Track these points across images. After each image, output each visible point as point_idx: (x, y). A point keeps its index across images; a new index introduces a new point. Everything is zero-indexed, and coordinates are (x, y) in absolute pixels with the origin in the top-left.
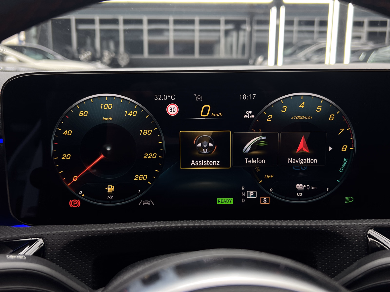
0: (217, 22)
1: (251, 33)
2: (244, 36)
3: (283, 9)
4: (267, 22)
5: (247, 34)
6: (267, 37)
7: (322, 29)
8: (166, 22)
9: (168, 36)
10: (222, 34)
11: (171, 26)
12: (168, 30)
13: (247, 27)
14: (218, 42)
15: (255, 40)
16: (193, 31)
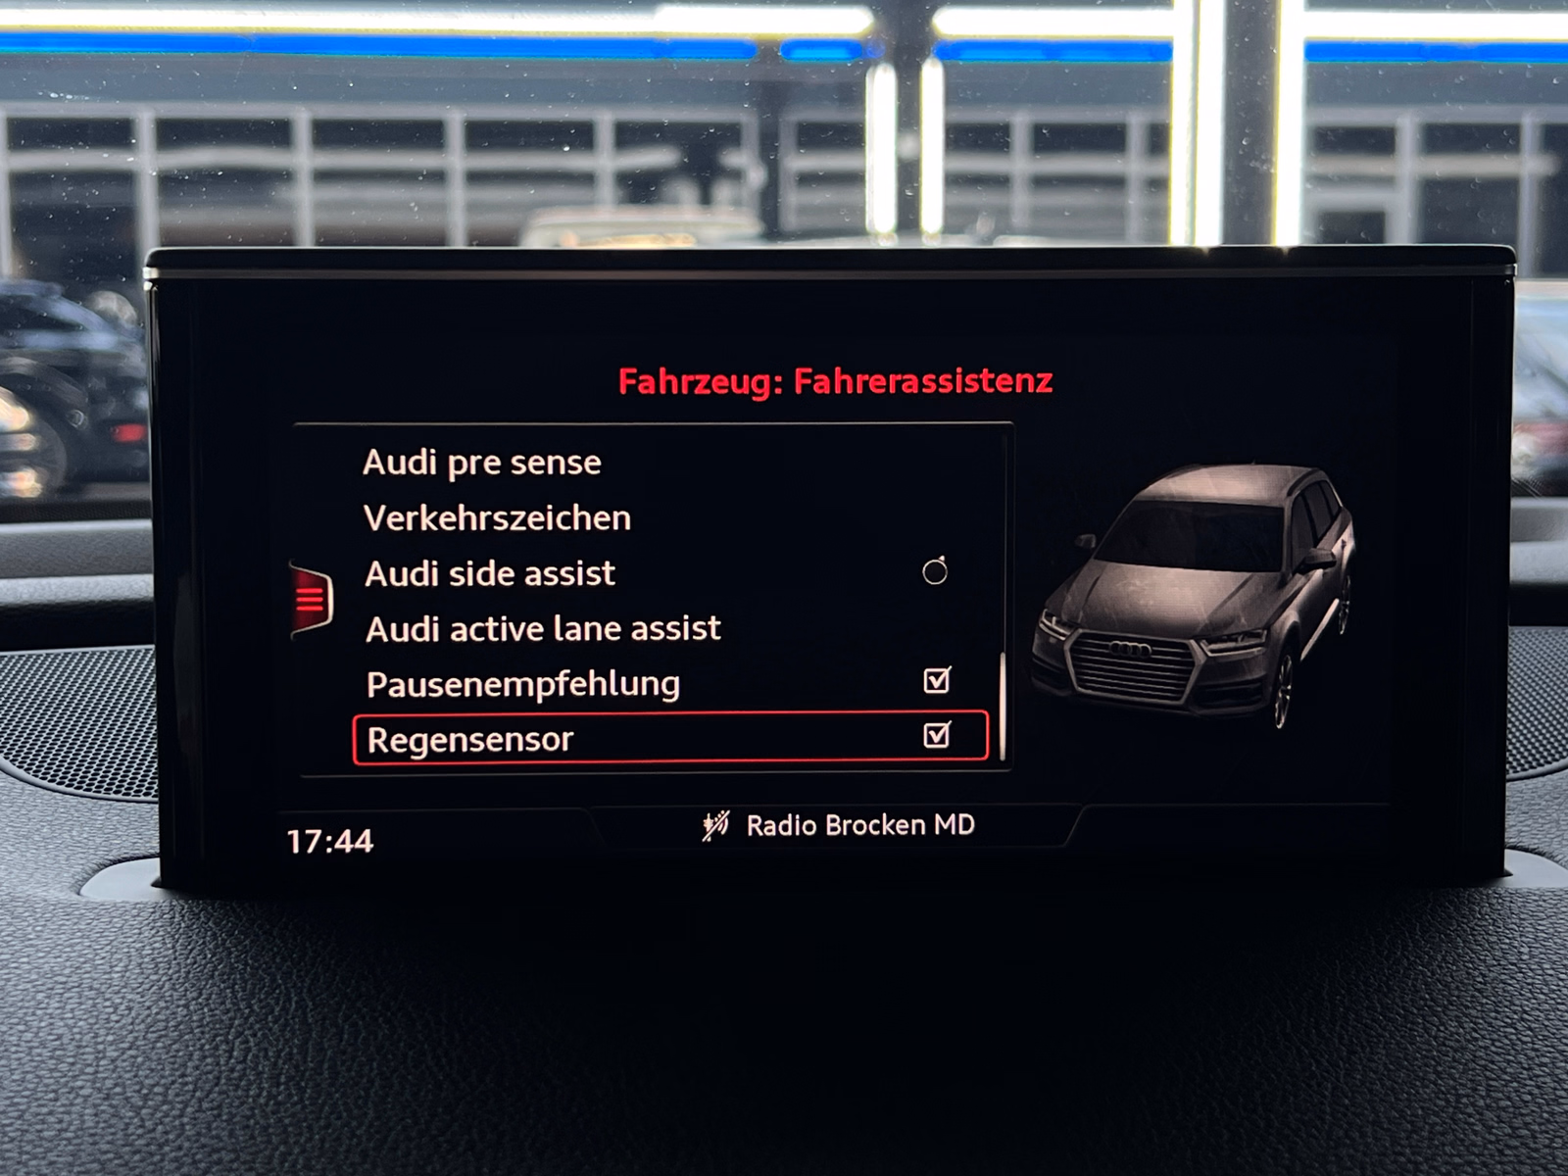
0: (581, 136)
1: (770, 194)
3: (932, 76)
4: (851, 136)
5: (749, 195)
7: (1155, 167)
8: (278, 133)
9: (289, 207)
11: (303, 157)
12: (285, 176)
13: (742, 159)
16: (438, 177)
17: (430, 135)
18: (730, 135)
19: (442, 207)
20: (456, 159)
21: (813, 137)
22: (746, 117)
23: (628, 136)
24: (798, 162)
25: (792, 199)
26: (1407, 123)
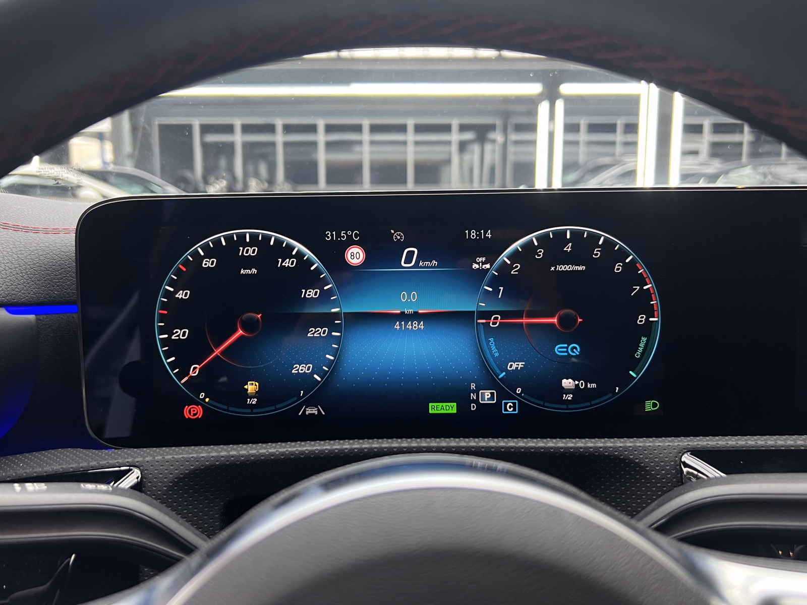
0: (447, 128)
1: (505, 146)
2: (493, 151)
3: (560, 105)
4: (533, 128)
5: (498, 148)
6: (534, 154)
7: (630, 138)
8: (358, 129)
9: (361, 153)
10: (454, 148)
11: (366, 136)
12: (360, 143)
13: (498, 137)
14: (448, 162)
15: (511, 158)
16: (404, 143)
17: (402, 129)
18: (492, 127)
19: (405, 153)
20: (411, 137)
21: (519, 128)
22: (498, 122)
23: (463, 128)
24: (513, 137)
25: (511, 149)
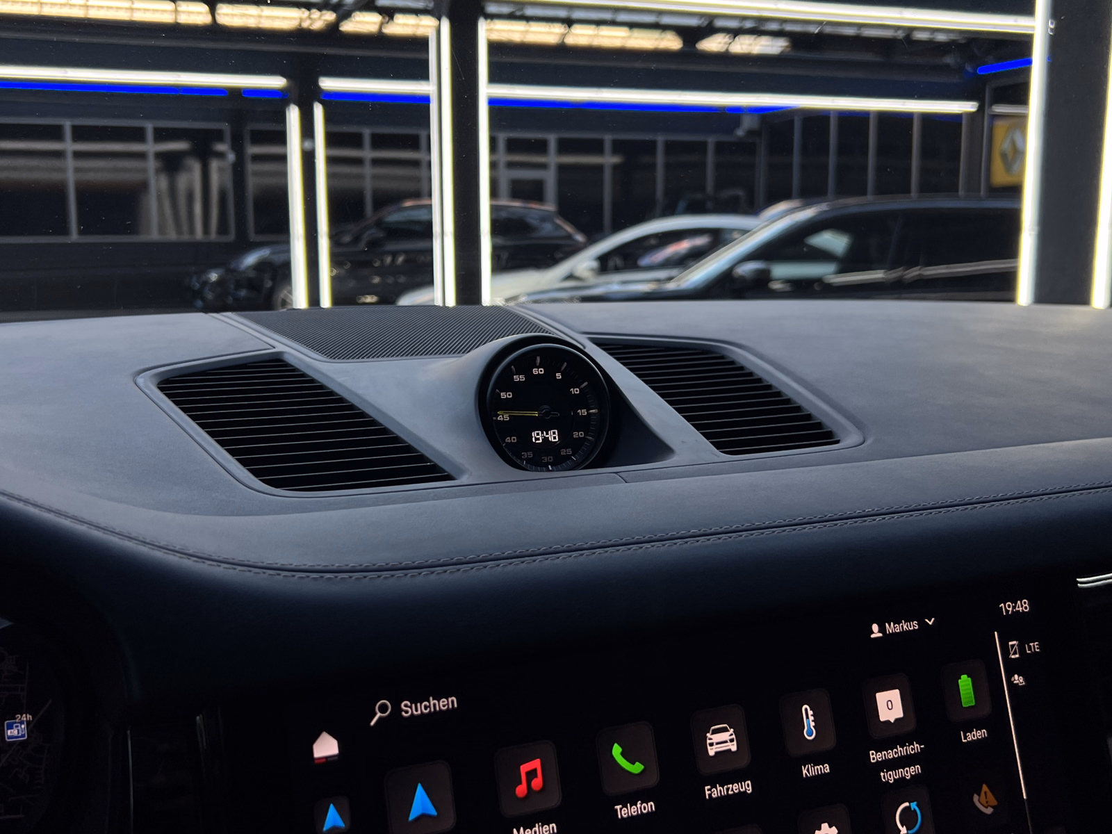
17: (55, 133)
18: (218, 136)
19: (63, 170)
20: (68, 145)
21: (259, 138)
22: (225, 127)
23: (161, 135)
24: (253, 149)
25: (251, 167)
26: (552, 138)
